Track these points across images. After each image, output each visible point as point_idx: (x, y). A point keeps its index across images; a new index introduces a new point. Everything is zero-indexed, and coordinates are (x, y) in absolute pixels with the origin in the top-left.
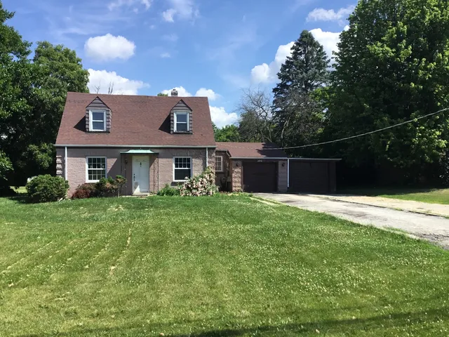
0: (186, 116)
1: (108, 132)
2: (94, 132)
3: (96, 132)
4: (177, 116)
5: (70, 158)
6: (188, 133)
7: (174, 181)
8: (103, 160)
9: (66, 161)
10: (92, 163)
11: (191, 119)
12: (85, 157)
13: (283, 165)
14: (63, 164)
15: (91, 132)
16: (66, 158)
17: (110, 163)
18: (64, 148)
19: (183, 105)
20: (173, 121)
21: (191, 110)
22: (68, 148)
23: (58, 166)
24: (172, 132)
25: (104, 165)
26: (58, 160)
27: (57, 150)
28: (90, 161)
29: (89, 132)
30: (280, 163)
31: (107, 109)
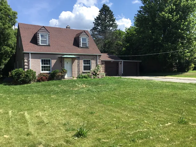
0: (86, 39)
1: (49, 45)
2: (42, 45)
3: (43, 45)
4: (82, 39)
5: (32, 59)
6: (87, 48)
7: (83, 71)
8: (49, 61)
9: (30, 61)
10: (44, 62)
11: (88, 41)
12: (40, 59)
13: (121, 63)
14: (28, 62)
15: (40, 45)
16: (30, 59)
17: (53, 62)
18: (29, 53)
19: (85, 33)
20: (80, 41)
21: (89, 36)
22: (31, 53)
23: (26, 64)
24: (80, 47)
25: (50, 63)
26: (26, 60)
27: (25, 54)
28: (42, 61)
29: (39, 45)
30: (119, 62)
31: (49, 33)
